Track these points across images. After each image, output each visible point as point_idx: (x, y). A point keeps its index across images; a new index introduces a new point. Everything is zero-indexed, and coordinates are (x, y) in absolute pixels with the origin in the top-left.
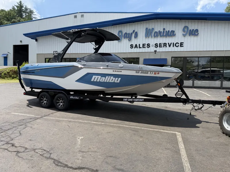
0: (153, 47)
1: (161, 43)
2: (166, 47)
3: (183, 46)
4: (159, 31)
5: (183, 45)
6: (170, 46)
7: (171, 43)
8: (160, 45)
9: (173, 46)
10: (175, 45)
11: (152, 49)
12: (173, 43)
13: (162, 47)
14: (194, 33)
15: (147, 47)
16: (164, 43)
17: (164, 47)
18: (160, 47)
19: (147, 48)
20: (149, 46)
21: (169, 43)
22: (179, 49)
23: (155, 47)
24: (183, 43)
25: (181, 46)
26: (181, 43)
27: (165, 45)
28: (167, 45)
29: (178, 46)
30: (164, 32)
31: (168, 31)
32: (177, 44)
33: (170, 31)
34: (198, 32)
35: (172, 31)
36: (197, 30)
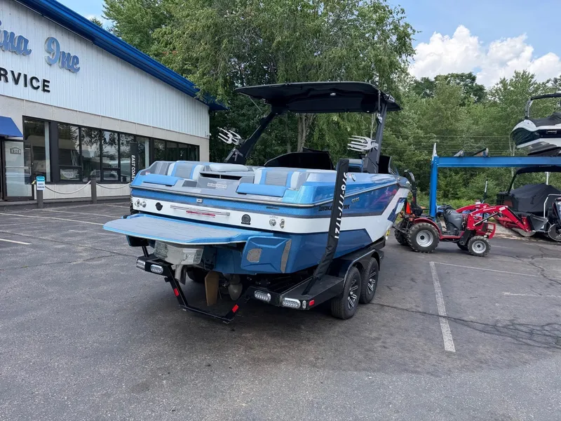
2: (7, 81)
3: (49, 91)
5: (48, 86)
6: (16, 81)
7: (20, 74)
9: (26, 85)
10: (30, 81)
12: (25, 76)
14: (70, 63)
21: (12, 72)
22: (39, 96)
24: (48, 82)
25: (44, 90)
26: (45, 81)
27: (2, 73)
28: (9, 76)
29: (38, 87)
31: (9, 31)
32: (34, 81)
33: (17, 35)
34: (78, 62)
35: (21, 37)
36: (77, 59)
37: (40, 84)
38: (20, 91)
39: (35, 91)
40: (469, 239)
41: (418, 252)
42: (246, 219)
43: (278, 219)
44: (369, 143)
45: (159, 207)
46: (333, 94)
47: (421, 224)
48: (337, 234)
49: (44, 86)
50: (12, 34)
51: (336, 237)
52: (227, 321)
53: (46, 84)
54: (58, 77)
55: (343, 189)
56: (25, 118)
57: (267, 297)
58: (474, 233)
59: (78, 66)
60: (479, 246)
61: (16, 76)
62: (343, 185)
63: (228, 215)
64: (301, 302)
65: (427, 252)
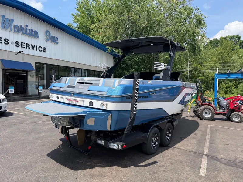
0: (13, 45)
1: (23, 43)
2: (29, 48)
3: (46, 52)
4: (21, 26)
5: (46, 50)
6: (33, 49)
7: (34, 46)
8: (22, 45)
9: (37, 50)
10: (38, 48)
11: (12, 47)
12: (37, 46)
13: (24, 47)
14: (55, 40)
15: (5, 43)
16: (27, 44)
17: (27, 48)
18: (22, 47)
19: (5, 45)
20: (6, 41)
21: (32, 45)
22: (42, 54)
23: (16, 45)
24: (46, 48)
25: (44, 52)
26: (44, 48)
27: (28, 46)
28: (30, 47)
29: (42, 50)
30: (26, 29)
31: (31, 29)
32: (40, 48)
33: (34, 30)
34: (58, 40)
35: (35, 31)
36: (58, 38)
37: (43, 49)
38: (35, 52)
39: (40, 52)
40: (231, 114)
41: (204, 120)
42: (91, 103)
43: (105, 103)
44: (163, 66)
45: (58, 98)
46: (152, 44)
47: (205, 106)
48: (135, 111)
49: (44, 50)
50: (32, 30)
51: (134, 112)
52: (87, 154)
53: (45, 49)
54: (50, 46)
55: (137, 88)
56: (36, 63)
57: (103, 143)
58: (233, 111)
59: (58, 41)
60: (236, 117)
61: (33, 46)
62: (137, 86)
63: (84, 101)
64: (118, 146)
65: (208, 120)
